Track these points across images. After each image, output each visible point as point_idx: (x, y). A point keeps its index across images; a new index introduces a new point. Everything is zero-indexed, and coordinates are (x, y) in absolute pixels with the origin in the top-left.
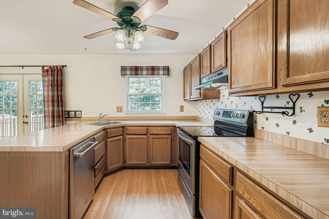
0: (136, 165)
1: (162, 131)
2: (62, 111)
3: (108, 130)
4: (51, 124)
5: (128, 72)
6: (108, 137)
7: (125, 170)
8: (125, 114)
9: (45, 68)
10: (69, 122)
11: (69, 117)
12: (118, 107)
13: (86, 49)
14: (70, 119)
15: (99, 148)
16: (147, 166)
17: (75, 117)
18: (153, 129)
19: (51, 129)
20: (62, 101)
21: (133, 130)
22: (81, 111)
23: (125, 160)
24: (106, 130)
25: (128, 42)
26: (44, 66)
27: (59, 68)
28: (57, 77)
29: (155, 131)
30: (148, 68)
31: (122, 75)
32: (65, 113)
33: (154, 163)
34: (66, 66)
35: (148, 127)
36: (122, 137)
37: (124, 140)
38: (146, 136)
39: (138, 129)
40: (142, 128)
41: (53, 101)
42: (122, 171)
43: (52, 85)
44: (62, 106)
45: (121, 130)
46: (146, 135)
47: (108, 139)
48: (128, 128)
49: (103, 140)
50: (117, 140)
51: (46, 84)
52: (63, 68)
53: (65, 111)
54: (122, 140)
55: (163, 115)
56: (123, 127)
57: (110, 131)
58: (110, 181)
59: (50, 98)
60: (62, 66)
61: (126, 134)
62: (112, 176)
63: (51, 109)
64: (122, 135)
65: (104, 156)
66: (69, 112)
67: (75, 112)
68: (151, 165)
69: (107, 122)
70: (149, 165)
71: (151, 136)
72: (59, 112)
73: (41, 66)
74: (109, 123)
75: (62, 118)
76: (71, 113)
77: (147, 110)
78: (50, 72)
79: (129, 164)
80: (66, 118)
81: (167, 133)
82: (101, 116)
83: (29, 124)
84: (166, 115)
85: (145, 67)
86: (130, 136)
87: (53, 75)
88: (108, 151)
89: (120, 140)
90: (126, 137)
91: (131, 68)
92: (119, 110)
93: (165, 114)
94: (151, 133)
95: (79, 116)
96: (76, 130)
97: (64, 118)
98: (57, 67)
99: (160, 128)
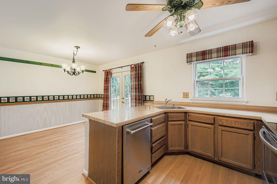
0: (200, 155)
1: (236, 124)
2: (141, 95)
3: (169, 114)
4: (134, 105)
5: (194, 59)
6: (169, 120)
7: (187, 155)
8: (191, 100)
9: (132, 66)
10: (146, 104)
11: (145, 100)
12: (184, 93)
13: (155, 46)
14: (146, 101)
15: (157, 129)
16: (214, 160)
17: (150, 100)
18: (223, 119)
19: (134, 107)
20: (141, 88)
21: (197, 117)
22: (153, 96)
23: (188, 146)
24: (167, 114)
25: (179, 27)
26: (131, 65)
27: (139, 65)
28: (138, 71)
29: (226, 122)
30: (218, 50)
31: (188, 62)
32: (143, 97)
33: (223, 159)
34: (144, 62)
35: (215, 117)
36: (184, 122)
37: (186, 126)
38: (213, 126)
39: (202, 117)
40: (207, 116)
41: (136, 89)
42: (184, 155)
43: (135, 77)
44: (141, 92)
45: (182, 115)
46: (212, 124)
47: (169, 122)
48: (191, 114)
49: (164, 122)
50: (179, 125)
51: (132, 77)
52: (142, 64)
53: (143, 96)
54: (183, 126)
55: (244, 104)
56: (186, 113)
57: (171, 115)
58: (169, 161)
59: (134, 87)
60: (141, 63)
61: (189, 120)
62: (173, 156)
63: (134, 94)
64: (184, 121)
65: (165, 137)
66: (146, 96)
67: (150, 96)
68: (219, 160)
69: (172, 106)
70: (216, 159)
71: (220, 127)
72: (139, 96)
73: (130, 65)
74: (174, 108)
75: (141, 100)
76: (147, 97)
77: (222, 97)
78: (134, 69)
79: (192, 151)
80: (143, 100)
81: (246, 128)
82: (167, 101)
83: (124, 103)
84: (248, 104)
85: (214, 49)
86: (193, 123)
87: (136, 71)
88: (169, 132)
89: (182, 125)
90: (188, 123)
91: (197, 54)
92: (186, 96)
93: (247, 102)
94: (221, 123)
95: (152, 100)
96: (150, 110)
97: (142, 101)
98: (138, 64)
99: (234, 119)
